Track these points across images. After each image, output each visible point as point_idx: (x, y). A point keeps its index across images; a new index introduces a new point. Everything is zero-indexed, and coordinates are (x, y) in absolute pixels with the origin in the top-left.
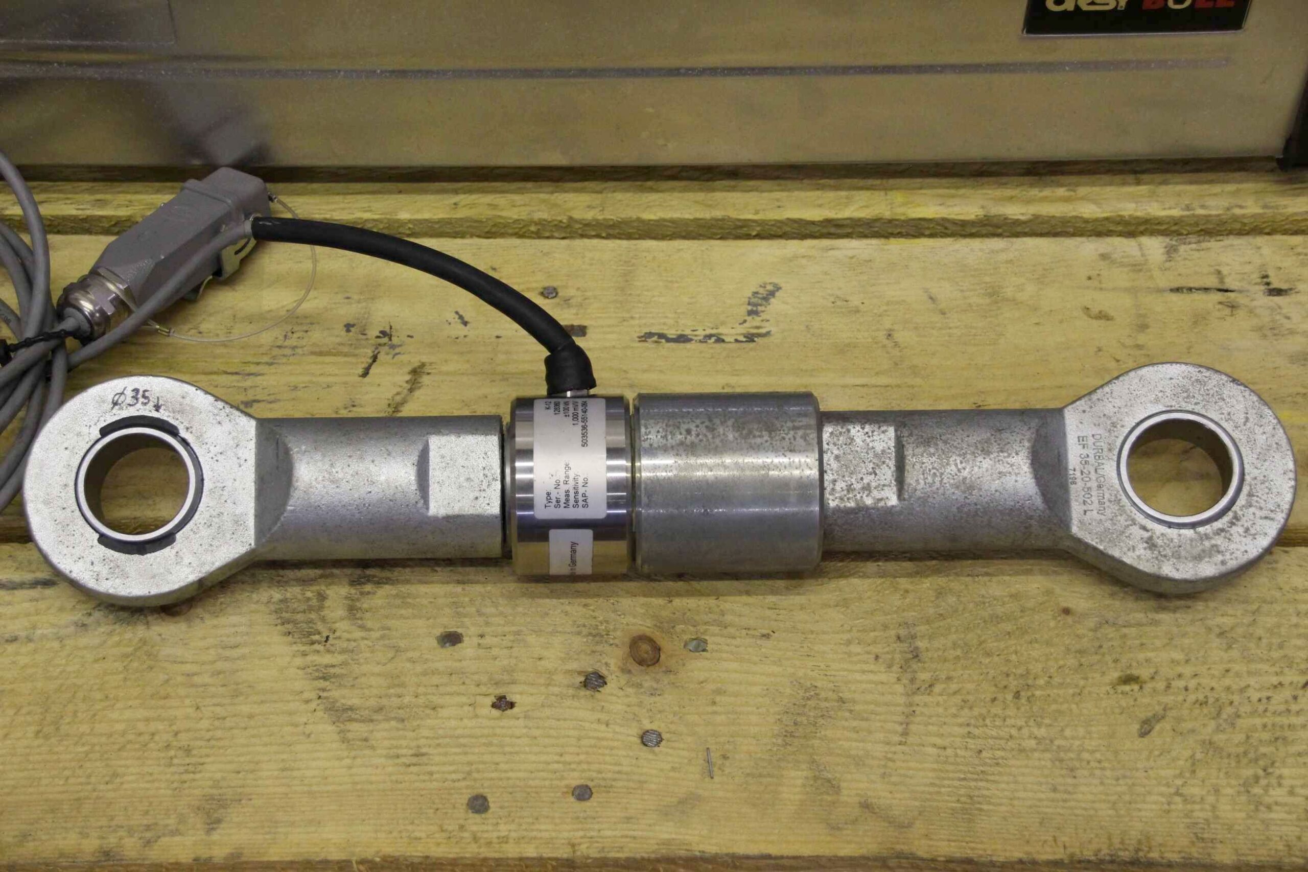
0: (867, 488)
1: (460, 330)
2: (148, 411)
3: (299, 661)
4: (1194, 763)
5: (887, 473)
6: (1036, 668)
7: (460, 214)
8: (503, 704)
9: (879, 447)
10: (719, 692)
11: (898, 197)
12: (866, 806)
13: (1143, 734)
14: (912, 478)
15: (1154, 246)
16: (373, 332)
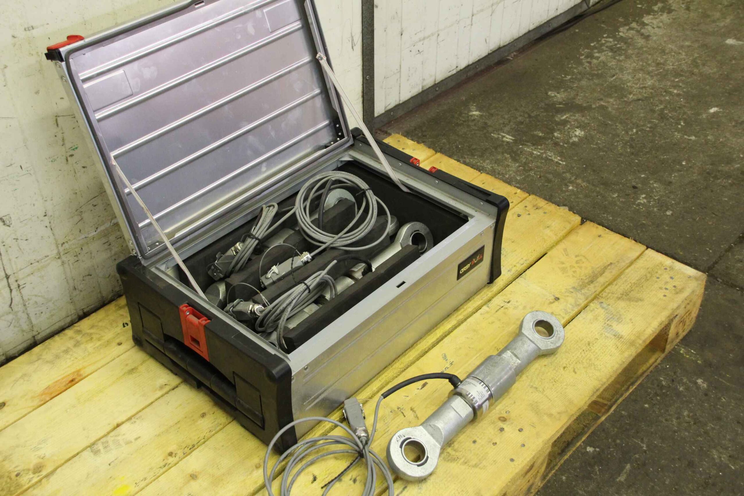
0: (514, 363)
1: (408, 398)
2: (403, 438)
3: (458, 464)
4: (586, 372)
5: (514, 358)
6: (552, 376)
7: (383, 381)
8: (495, 444)
9: (509, 355)
10: (520, 415)
11: (442, 327)
12: (559, 413)
13: (576, 373)
14: (520, 356)
15: (485, 308)
16: (396, 409)
